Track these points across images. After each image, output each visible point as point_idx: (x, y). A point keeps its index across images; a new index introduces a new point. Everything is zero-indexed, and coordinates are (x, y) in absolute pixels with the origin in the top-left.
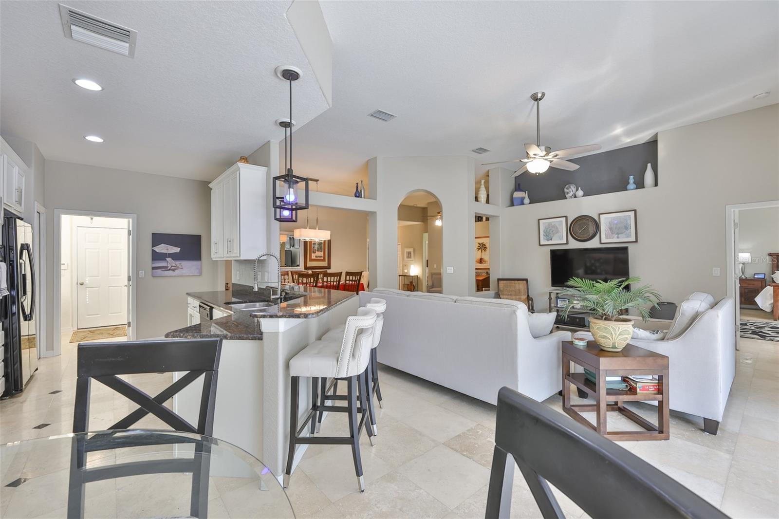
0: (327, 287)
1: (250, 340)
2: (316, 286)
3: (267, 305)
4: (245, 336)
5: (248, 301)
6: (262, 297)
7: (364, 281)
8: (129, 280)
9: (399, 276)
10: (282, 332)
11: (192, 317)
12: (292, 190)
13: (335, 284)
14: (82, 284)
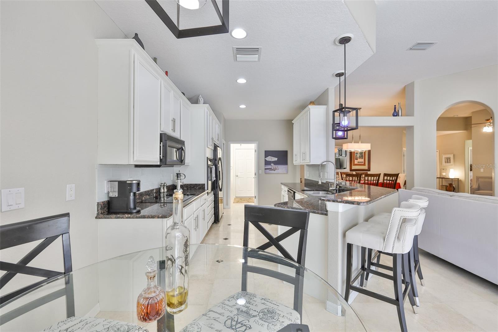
0: (368, 184)
1: (319, 214)
2: (359, 183)
3: (327, 194)
4: (317, 211)
5: (315, 190)
6: (323, 188)
7: (400, 181)
8: (255, 175)
9: (437, 178)
10: (341, 212)
11: (284, 196)
12: (346, 117)
13: (374, 182)
14: (237, 176)
